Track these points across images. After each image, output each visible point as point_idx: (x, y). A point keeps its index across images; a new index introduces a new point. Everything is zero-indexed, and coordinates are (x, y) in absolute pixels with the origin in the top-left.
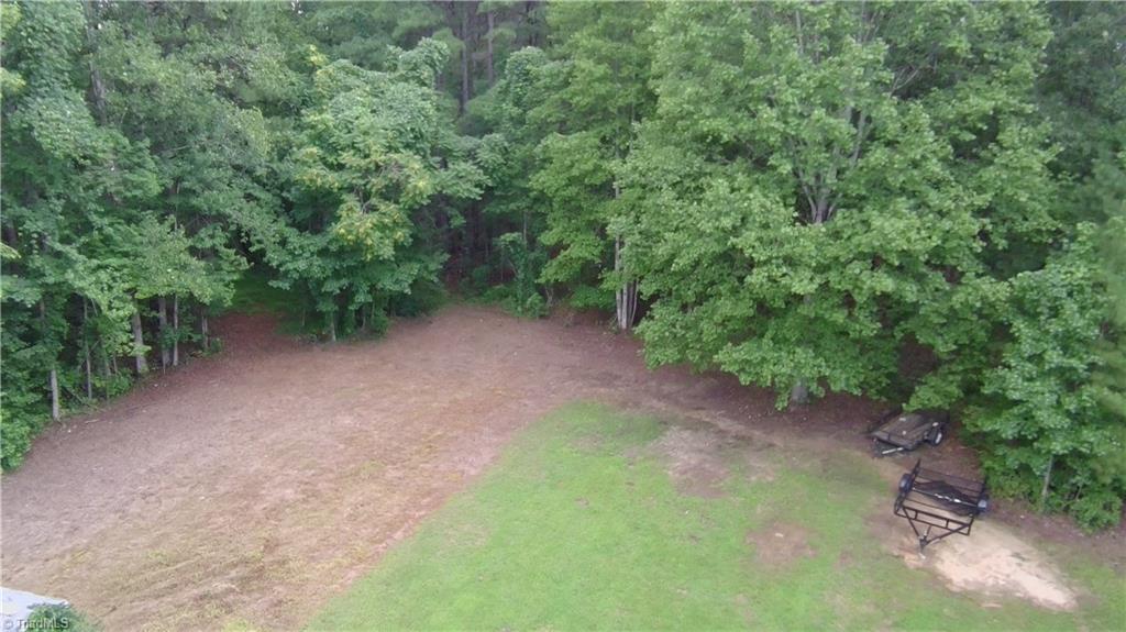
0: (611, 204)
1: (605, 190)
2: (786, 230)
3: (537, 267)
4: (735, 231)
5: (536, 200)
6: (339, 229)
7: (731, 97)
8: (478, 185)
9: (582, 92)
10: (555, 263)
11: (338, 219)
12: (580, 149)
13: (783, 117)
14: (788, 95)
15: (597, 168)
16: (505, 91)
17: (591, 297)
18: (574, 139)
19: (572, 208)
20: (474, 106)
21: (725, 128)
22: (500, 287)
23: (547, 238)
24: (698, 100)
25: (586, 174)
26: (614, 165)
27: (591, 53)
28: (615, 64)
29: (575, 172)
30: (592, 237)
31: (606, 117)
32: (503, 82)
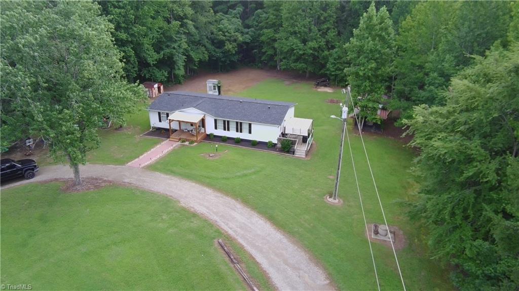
0: (276, 43)
1: (275, 40)
2: (299, 45)
3: (260, 57)
4: (293, 45)
5: (261, 43)
6: (226, 47)
7: (293, 25)
8: (250, 39)
9: (271, 21)
10: (265, 56)
11: (225, 46)
12: (270, 32)
13: (298, 29)
14: (299, 25)
15: (273, 36)
16: (254, 19)
17: (272, 63)
18: (269, 30)
19: (268, 44)
20: (247, 22)
21: (292, 30)
22: (251, 64)
23: (263, 50)
24: (288, 26)
25: (271, 37)
26: (276, 35)
27: (273, 14)
28: (277, 16)
29: (269, 37)
30: (272, 50)
31: (275, 26)
32: (254, 17)
